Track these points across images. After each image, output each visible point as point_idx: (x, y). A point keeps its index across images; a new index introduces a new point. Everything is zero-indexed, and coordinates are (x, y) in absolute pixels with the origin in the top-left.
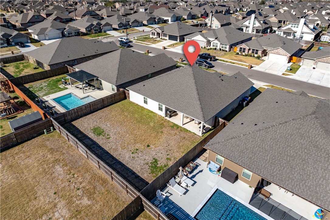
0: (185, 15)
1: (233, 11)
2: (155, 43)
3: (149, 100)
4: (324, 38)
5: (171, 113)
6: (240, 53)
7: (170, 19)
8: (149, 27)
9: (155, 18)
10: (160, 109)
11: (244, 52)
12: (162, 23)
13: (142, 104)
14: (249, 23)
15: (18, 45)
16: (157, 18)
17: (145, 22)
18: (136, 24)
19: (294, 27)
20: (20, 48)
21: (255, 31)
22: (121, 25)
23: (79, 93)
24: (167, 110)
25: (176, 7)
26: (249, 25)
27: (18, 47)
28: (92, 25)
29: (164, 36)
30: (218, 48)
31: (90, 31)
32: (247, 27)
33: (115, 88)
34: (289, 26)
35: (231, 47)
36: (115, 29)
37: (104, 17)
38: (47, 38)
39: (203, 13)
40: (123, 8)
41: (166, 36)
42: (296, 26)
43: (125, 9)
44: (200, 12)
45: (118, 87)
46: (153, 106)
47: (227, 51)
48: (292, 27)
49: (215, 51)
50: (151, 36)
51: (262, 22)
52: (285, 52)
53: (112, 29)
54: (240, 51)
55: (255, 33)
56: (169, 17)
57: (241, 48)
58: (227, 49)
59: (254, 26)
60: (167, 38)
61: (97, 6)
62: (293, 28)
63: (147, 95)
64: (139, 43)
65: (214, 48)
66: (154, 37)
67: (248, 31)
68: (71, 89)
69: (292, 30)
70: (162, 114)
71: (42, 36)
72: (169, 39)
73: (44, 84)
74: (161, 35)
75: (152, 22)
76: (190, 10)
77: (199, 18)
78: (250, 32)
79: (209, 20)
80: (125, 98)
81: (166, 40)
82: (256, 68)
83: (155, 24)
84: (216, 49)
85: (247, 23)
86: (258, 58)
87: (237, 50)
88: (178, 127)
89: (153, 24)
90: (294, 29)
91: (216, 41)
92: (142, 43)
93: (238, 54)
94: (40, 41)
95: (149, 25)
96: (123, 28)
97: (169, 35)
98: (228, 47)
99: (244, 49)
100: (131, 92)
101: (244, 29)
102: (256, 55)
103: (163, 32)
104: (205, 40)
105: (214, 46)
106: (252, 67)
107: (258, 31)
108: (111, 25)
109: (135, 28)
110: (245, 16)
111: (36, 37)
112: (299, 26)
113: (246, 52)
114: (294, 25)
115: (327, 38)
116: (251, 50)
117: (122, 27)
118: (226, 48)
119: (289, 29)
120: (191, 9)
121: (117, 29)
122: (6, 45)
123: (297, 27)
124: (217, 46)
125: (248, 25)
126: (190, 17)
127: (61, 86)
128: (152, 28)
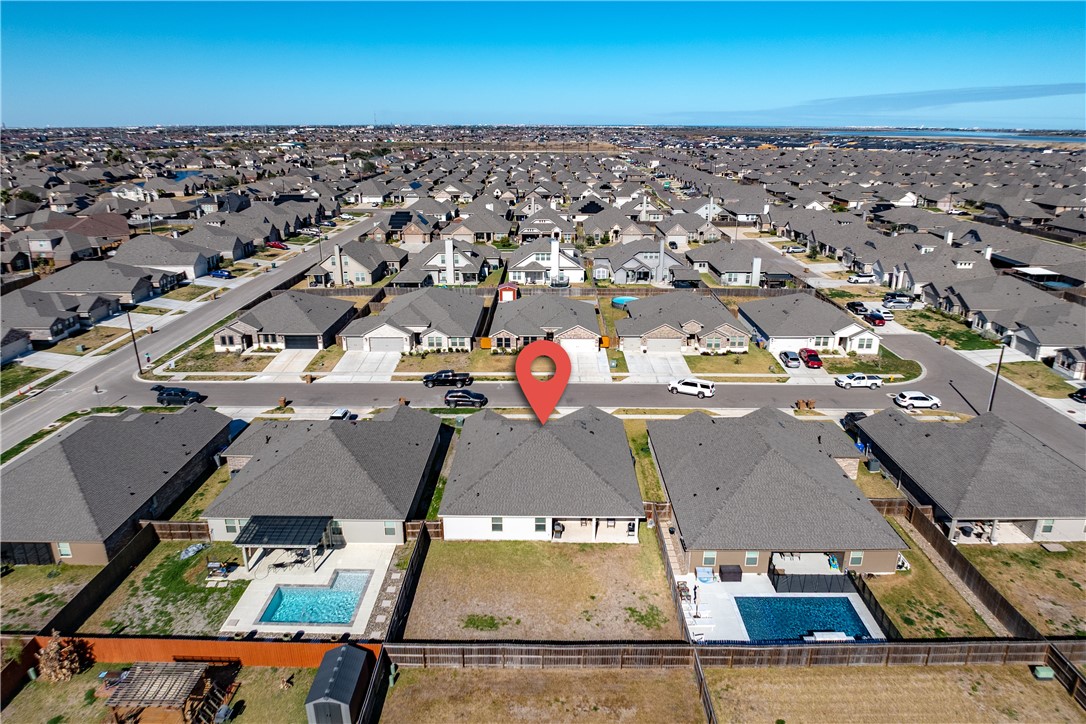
0: (227, 249)
1: (334, 212)
2: (260, 370)
4: (599, 272)
6: (499, 351)
7: (186, 270)
8: (147, 310)
9: (150, 277)
10: (542, 526)
11: (508, 345)
12: (176, 287)
14: (443, 262)
16: (155, 276)
17: (127, 298)
18: (102, 310)
19: (543, 259)
21: (461, 276)
22: (60, 326)
25: (130, 211)
26: (443, 265)
29: (266, 340)
30: (445, 347)
32: (439, 272)
33: (397, 525)
34: (533, 259)
35: (472, 339)
36: (40, 345)
41: (274, 340)
42: (546, 256)
47: (467, 351)
48: (538, 259)
49: (440, 357)
50: (219, 348)
51: (469, 254)
52: (588, 333)
53: (30, 346)
54: (499, 345)
55: (461, 281)
56: (180, 264)
57: (500, 340)
58: (467, 347)
59: (456, 265)
60: (281, 345)
62: (540, 262)
64: (203, 378)
65: (435, 348)
66: (232, 349)
67: (444, 279)
69: (542, 267)
72: (287, 347)
74: (255, 339)
75: (144, 293)
76: (219, 225)
78: (451, 281)
79: (334, 264)
81: (278, 350)
83: (156, 295)
84: (439, 351)
85: (436, 261)
87: (492, 344)
89: (151, 297)
90: (544, 264)
91: (435, 334)
92: (214, 378)
93: (495, 353)
95: (141, 304)
96: (66, 333)
97: (286, 336)
98: (467, 341)
99: (508, 340)
101: (435, 275)
103: (261, 330)
104: (406, 336)
105: (431, 344)
107: (467, 278)
108: (26, 335)
110: (389, 228)
112: (551, 256)
113: (513, 346)
114: (540, 256)
115: (603, 272)
116: (522, 339)
117: (62, 331)
118: (462, 344)
119: (533, 264)
120: (223, 223)
121: (48, 341)
123: (548, 259)
124: (439, 344)
125: (440, 265)
126: (240, 251)
128: (162, 312)
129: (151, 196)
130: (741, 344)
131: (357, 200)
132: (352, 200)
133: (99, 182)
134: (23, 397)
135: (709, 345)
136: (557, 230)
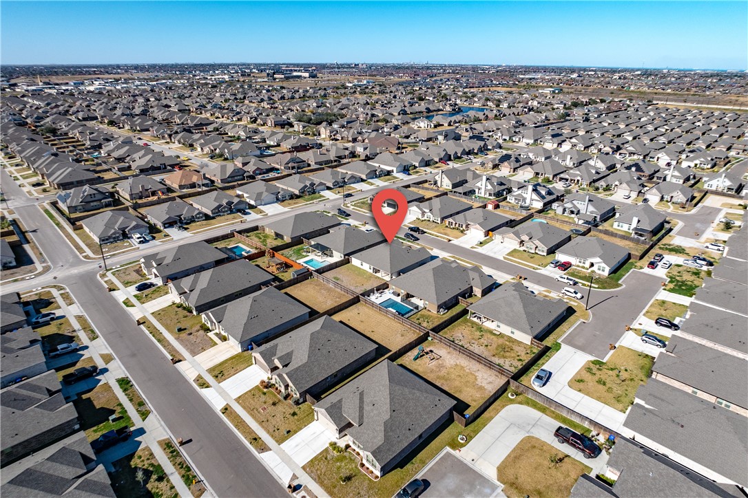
0: (418, 160)
1: (493, 147)
3: (364, 263)
5: (377, 271)
6: (449, 226)
7: (395, 169)
8: (369, 183)
9: (376, 171)
10: (370, 268)
12: (385, 175)
13: (359, 266)
14: (481, 185)
15: (240, 212)
16: (379, 170)
17: (364, 177)
18: (353, 180)
19: (524, 193)
20: (243, 216)
21: (488, 194)
22: (337, 183)
23: (319, 259)
24: (374, 269)
25: (411, 134)
26: (481, 187)
27: (239, 213)
28: (306, 186)
30: (431, 220)
31: (303, 193)
33: (343, 256)
35: (443, 219)
36: (329, 188)
37: (311, 163)
38: (263, 203)
39: (442, 156)
40: (334, 148)
43: (337, 148)
44: (439, 154)
45: (345, 255)
46: (366, 267)
49: (429, 222)
51: (496, 184)
53: (325, 188)
56: (394, 167)
57: (449, 222)
58: (439, 222)
59: (486, 188)
61: (296, 140)
63: (363, 260)
67: (480, 193)
68: (311, 256)
70: (371, 271)
71: (259, 202)
73: (291, 252)
75: (371, 176)
77: (437, 163)
78: (482, 195)
79: (439, 177)
80: (349, 262)
82: (455, 242)
83: (376, 177)
85: (479, 184)
86: (462, 232)
87: (446, 223)
88: (379, 278)
89: (373, 178)
91: (430, 214)
93: (447, 227)
94: (256, 207)
95: (368, 180)
96: (337, 186)
98: (439, 219)
99: (452, 223)
100: (353, 259)
101: (477, 190)
102: (461, 229)
104: (421, 212)
106: (450, 241)
107: (490, 195)
108: (326, 184)
109: (352, 185)
110: (497, 162)
111: (252, 203)
113: (454, 226)
116: (457, 224)
119: (519, 194)
120: (428, 149)
121: (331, 187)
122: (229, 212)
123: (527, 193)
126: (423, 164)
127: (304, 254)
128: (372, 184)
129: (431, 126)
130: (543, 251)
131: (520, 140)
132: (517, 140)
133: (422, 112)
134: (313, 203)
135: (527, 247)
136: (579, 178)
